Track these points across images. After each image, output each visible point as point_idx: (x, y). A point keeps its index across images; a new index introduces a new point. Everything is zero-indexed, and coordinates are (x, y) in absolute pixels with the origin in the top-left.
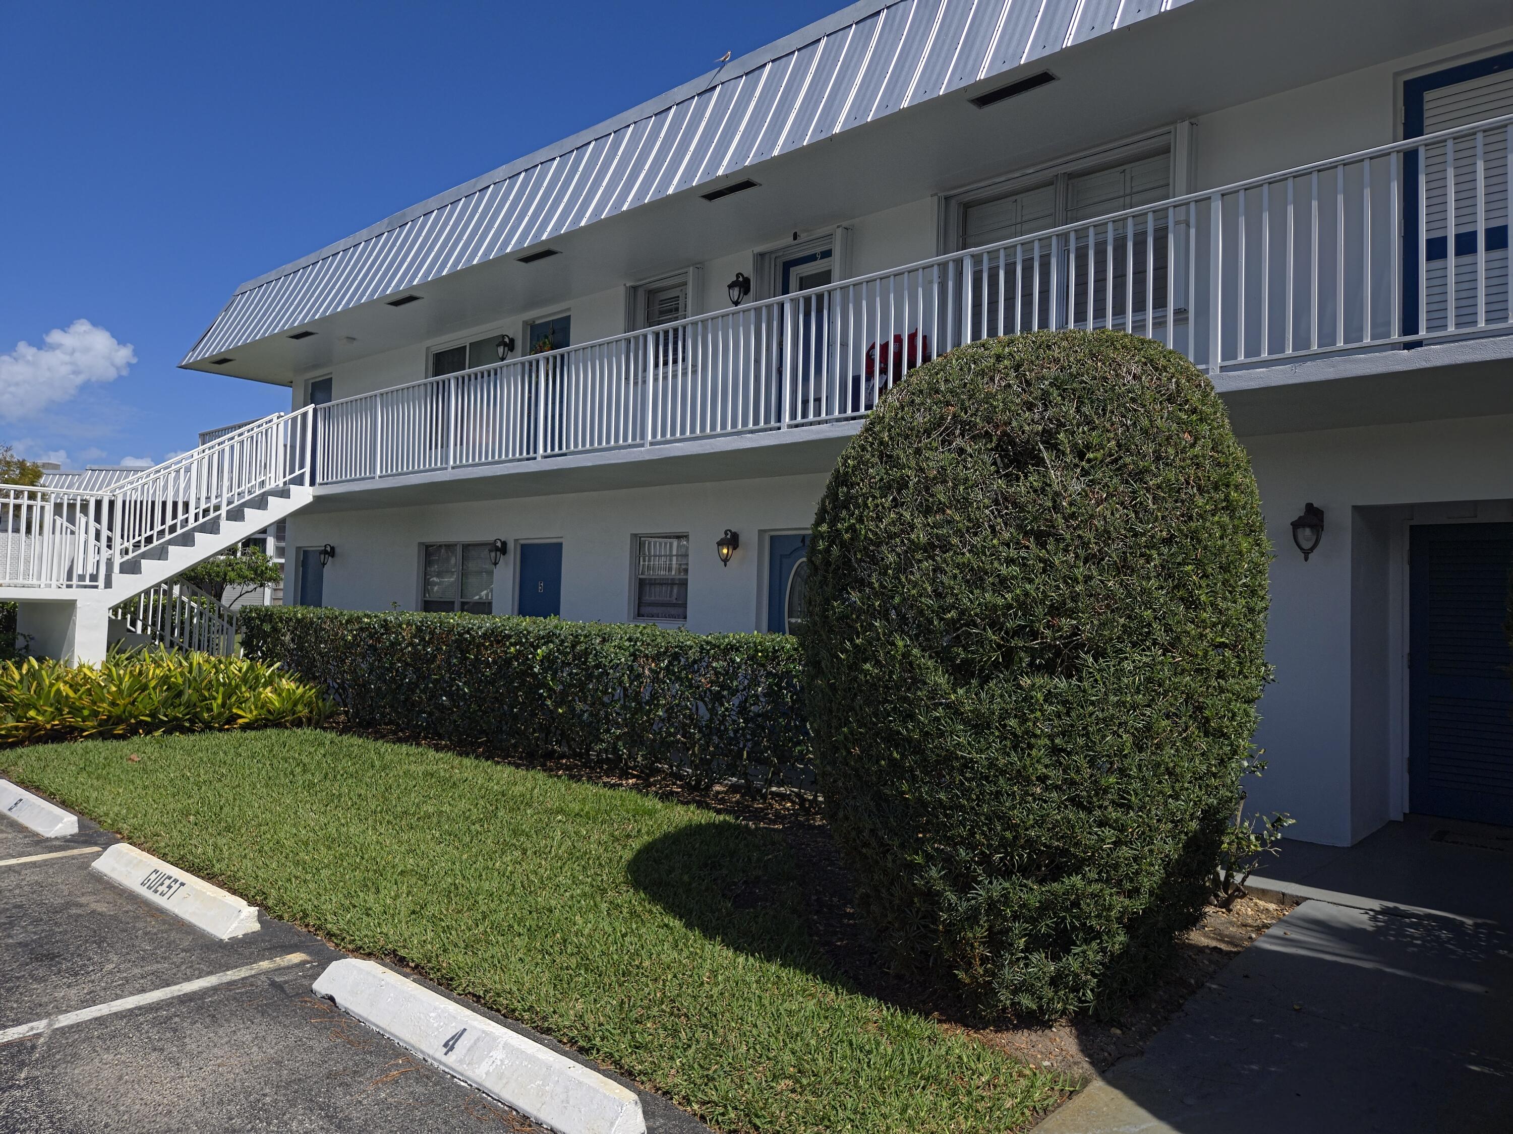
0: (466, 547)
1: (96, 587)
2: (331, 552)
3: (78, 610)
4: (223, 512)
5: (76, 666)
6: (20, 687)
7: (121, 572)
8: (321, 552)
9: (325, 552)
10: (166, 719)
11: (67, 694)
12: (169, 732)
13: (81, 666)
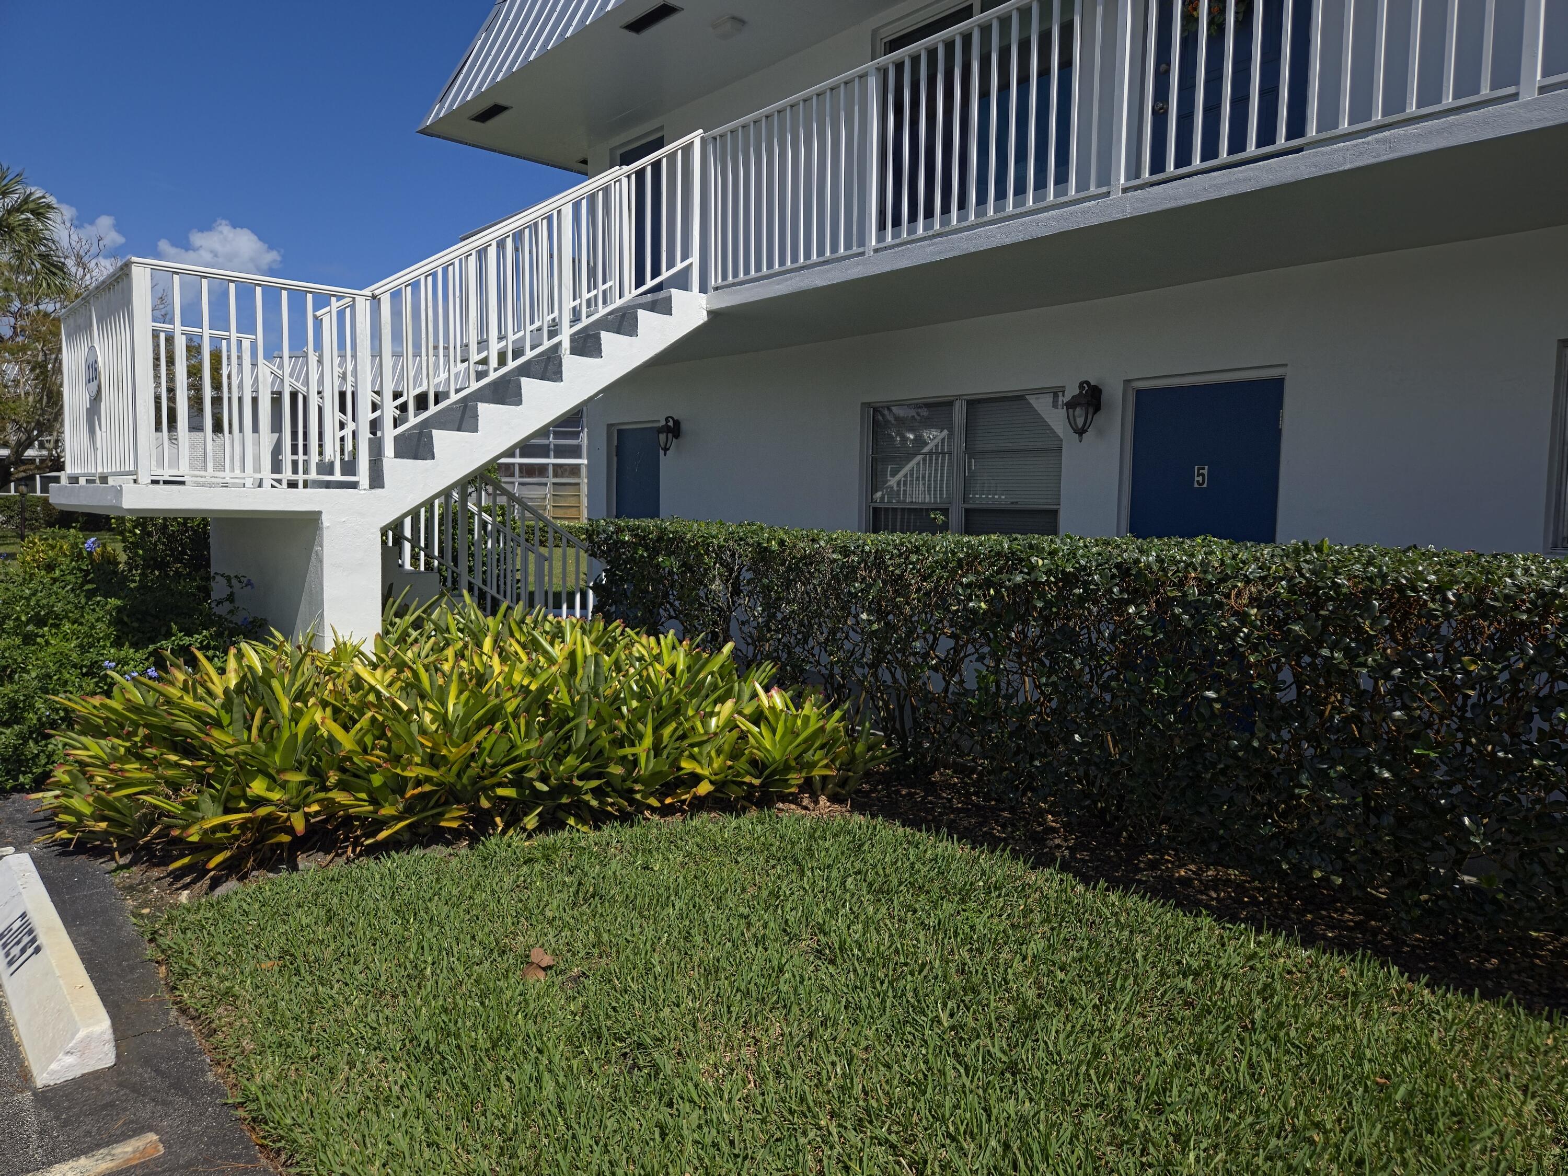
0: (973, 404)
1: (354, 485)
2: (674, 429)
3: (326, 533)
4: (565, 338)
5: (329, 646)
6: (226, 720)
7: (398, 455)
8: (660, 430)
9: (666, 429)
10: (546, 788)
11: (331, 736)
12: (551, 823)
13: (340, 648)
